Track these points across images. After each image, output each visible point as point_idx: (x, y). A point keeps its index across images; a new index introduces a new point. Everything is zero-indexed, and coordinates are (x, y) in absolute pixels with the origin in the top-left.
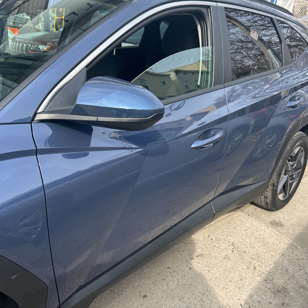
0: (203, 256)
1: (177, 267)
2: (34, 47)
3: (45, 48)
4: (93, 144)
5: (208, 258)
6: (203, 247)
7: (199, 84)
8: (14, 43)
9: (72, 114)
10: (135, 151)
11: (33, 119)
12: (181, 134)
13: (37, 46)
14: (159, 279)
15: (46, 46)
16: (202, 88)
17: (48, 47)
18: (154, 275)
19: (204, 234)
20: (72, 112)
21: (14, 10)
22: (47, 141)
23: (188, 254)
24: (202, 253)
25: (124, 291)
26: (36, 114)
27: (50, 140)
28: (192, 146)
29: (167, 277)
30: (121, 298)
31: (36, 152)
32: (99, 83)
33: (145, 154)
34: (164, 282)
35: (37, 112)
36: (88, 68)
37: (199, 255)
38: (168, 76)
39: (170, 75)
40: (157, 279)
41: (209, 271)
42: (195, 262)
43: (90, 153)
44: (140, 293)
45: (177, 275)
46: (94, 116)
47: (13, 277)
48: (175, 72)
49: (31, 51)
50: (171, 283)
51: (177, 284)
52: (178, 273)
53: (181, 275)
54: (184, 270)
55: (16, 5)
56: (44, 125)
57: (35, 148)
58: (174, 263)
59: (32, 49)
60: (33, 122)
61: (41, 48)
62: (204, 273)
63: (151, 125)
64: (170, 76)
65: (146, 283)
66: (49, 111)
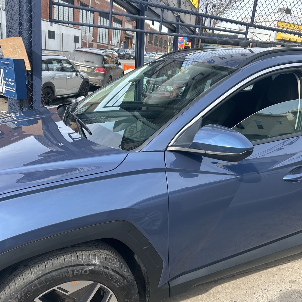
0: (296, 283)
1: (268, 286)
2: (163, 88)
3: (171, 89)
4: (202, 168)
5: (300, 285)
6: (296, 275)
7: (296, 128)
8: (147, 84)
9: (190, 148)
10: (233, 177)
11: (166, 150)
12: (272, 168)
13: (165, 87)
14: (249, 292)
15: (173, 87)
16: (299, 131)
17: (174, 88)
18: (245, 287)
19: (299, 264)
20: (190, 146)
21: (156, 72)
22: (172, 163)
23: (281, 278)
24: (295, 280)
25: (218, 294)
26: (168, 146)
27: (174, 163)
28: (283, 179)
29: (258, 292)
30: (215, 298)
31: (166, 170)
32: (210, 129)
33: (241, 180)
34: (254, 295)
35: (169, 145)
36: (203, 117)
37: (292, 281)
38: (286, 116)
39: (287, 115)
40: (248, 291)
41: (299, 296)
42: (287, 286)
43: (200, 174)
44: (232, 299)
45: (267, 292)
46: (204, 150)
47: (144, 248)
48: (292, 113)
49: (160, 91)
50: (261, 298)
51: (266, 300)
52: (268, 292)
53: (271, 294)
54: (274, 290)
55: (158, 68)
56: (172, 154)
57: (165, 168)
58: (266, 282)
59: (161, 89)
60: (166, 151)
61: (168, 88)
62: (294, 297)
63: (242, 159)
64: (287, 117)
65: (238, 292)
66: (176, 145)
